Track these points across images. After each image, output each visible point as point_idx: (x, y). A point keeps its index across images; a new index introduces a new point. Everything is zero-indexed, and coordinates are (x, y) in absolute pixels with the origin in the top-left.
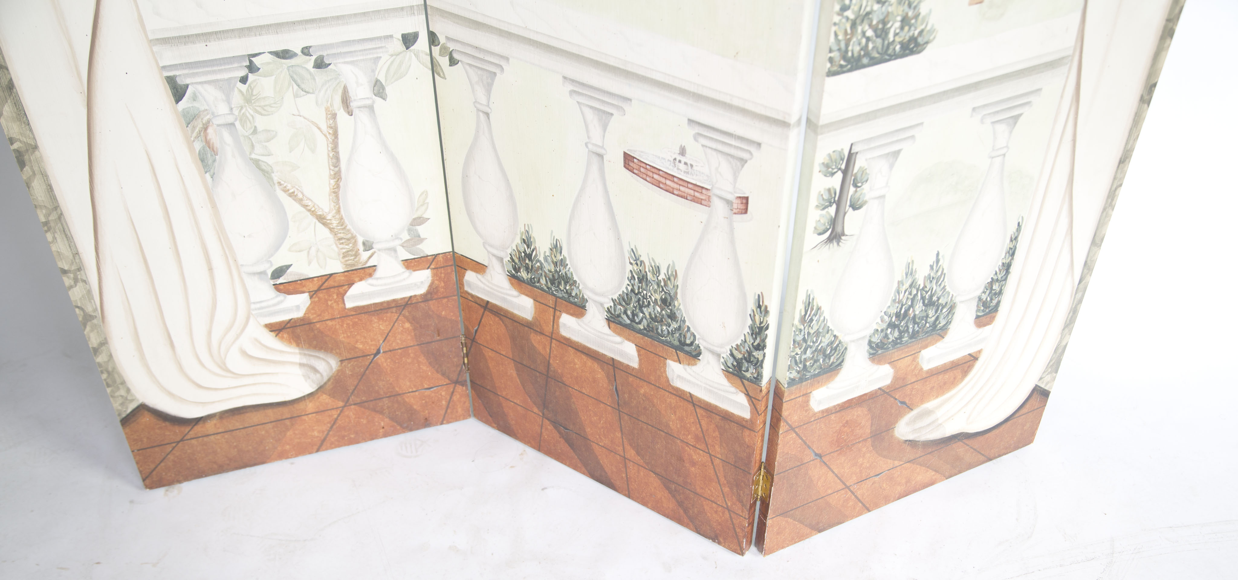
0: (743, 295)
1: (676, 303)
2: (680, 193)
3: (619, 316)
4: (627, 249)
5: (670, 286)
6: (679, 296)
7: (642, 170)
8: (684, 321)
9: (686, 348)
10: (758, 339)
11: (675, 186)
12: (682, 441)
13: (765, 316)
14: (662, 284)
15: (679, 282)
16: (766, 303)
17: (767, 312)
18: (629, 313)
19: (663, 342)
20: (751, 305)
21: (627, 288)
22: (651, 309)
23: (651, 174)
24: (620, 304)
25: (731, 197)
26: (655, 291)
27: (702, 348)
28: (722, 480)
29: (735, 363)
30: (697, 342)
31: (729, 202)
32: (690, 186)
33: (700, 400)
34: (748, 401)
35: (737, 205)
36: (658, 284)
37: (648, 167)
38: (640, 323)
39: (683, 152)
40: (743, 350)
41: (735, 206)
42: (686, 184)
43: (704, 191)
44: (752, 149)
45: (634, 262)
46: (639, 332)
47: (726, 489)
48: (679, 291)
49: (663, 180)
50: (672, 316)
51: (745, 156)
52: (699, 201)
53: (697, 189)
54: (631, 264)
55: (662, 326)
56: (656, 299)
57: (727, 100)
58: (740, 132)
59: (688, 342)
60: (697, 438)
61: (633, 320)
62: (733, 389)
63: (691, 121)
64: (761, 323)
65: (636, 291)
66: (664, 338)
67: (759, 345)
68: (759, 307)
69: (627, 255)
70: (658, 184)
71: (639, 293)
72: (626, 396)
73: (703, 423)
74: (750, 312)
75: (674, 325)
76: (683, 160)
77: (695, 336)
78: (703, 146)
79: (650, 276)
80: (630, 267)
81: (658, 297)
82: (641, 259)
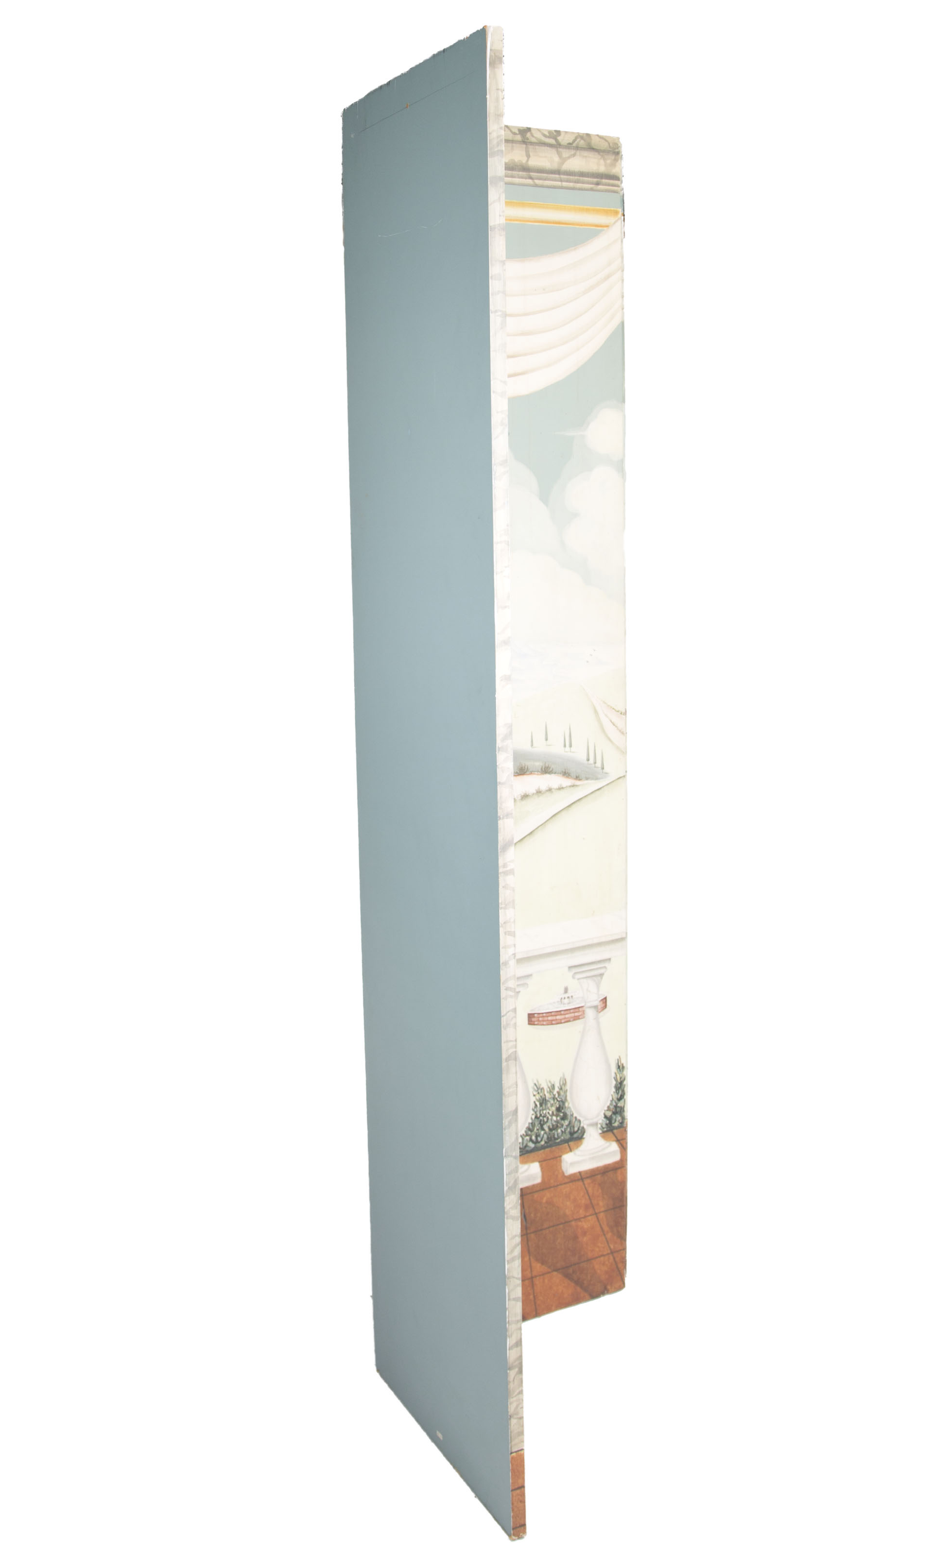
0: (609, 1066)
1: (566, 1104)
2: (566, 1020)
3: (526, 1146)
4: (531, 1085)
5: (562, 1093)
6: (568, 1098)
7: (540, 1019)
8: (572, 1115)
9: (575, 1135)
10: (620, 1091)
11: (562, 1017)
12: (576, 1220)
13: (623, 1071)
14: (557, 1096)
15: (568, 1087)
16: (622, 1062)
17: (623, 1067)
18: (534, 1138)
19: (559, 1144)
20: (614, 1069)
21: (532, 1118)
22: (549, 1124)
23: (546, 1019)
24: (527, 1135)
25: (597, 1003)
26: (552, 1105)
27: (585, 1127)
28: (606, 1229)
29: (608, 1122)
30: (582, 1125)
31: (596, 1007)
32: (572, 1011)
33: (586, 1172)
34: (618, 1145)
35: (600, 1005)
36: (554, 1098)
37: (544, 1015)
38: (541, 1140)
39: (566, 990)
40: (612, 1107)
41: (599, 1007)
42: (569, 1012)
43: (581, 1009)
44: (606, 965)
45: (535, 1093)
46: (543, 1148)
47: (609, 1235)
48: (568, 1094)
49: (554, 1018)
50: (564, 1118)
51: (602, 971)
52: (576, 1018)
53: (577, 1010)
54: (534, 1095)
55: (557, 1130)
56: (553, 1112)
57: (590, 942)
58: (598, 958)
59: (576, 1129)
60: (587, 1207)
61: (536, 1142)
62: (608, 1144)
63: (570, 968)
64: (621, 1078)
65: (539, 1115)
66: (559, 1140)
67: (621, 1096)
68: (619, 1067)
69: (531, 1090)
70: (551, 1023)
71: (541, 1115)
72: (532, 1215)
73: (590, 1190)
74: (613, 1075)
75: (566, 1123)
76: (566, 995)
77: (580, 1121)
78: (578, 979)
79: (548, 1096)
80: (533, 1099)
81: (554, 1109)
82: (541, 1087)
